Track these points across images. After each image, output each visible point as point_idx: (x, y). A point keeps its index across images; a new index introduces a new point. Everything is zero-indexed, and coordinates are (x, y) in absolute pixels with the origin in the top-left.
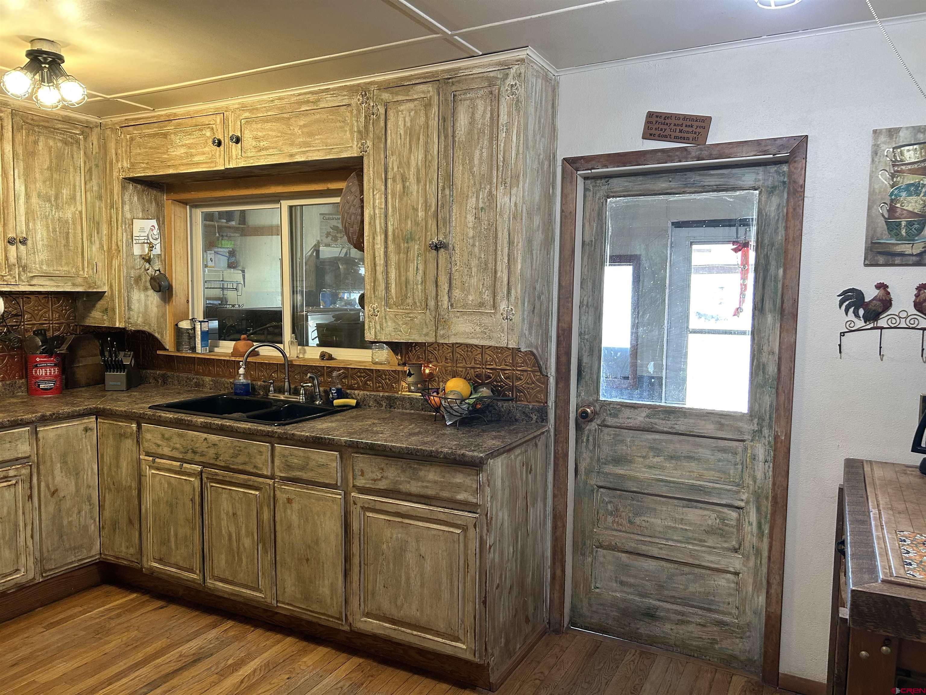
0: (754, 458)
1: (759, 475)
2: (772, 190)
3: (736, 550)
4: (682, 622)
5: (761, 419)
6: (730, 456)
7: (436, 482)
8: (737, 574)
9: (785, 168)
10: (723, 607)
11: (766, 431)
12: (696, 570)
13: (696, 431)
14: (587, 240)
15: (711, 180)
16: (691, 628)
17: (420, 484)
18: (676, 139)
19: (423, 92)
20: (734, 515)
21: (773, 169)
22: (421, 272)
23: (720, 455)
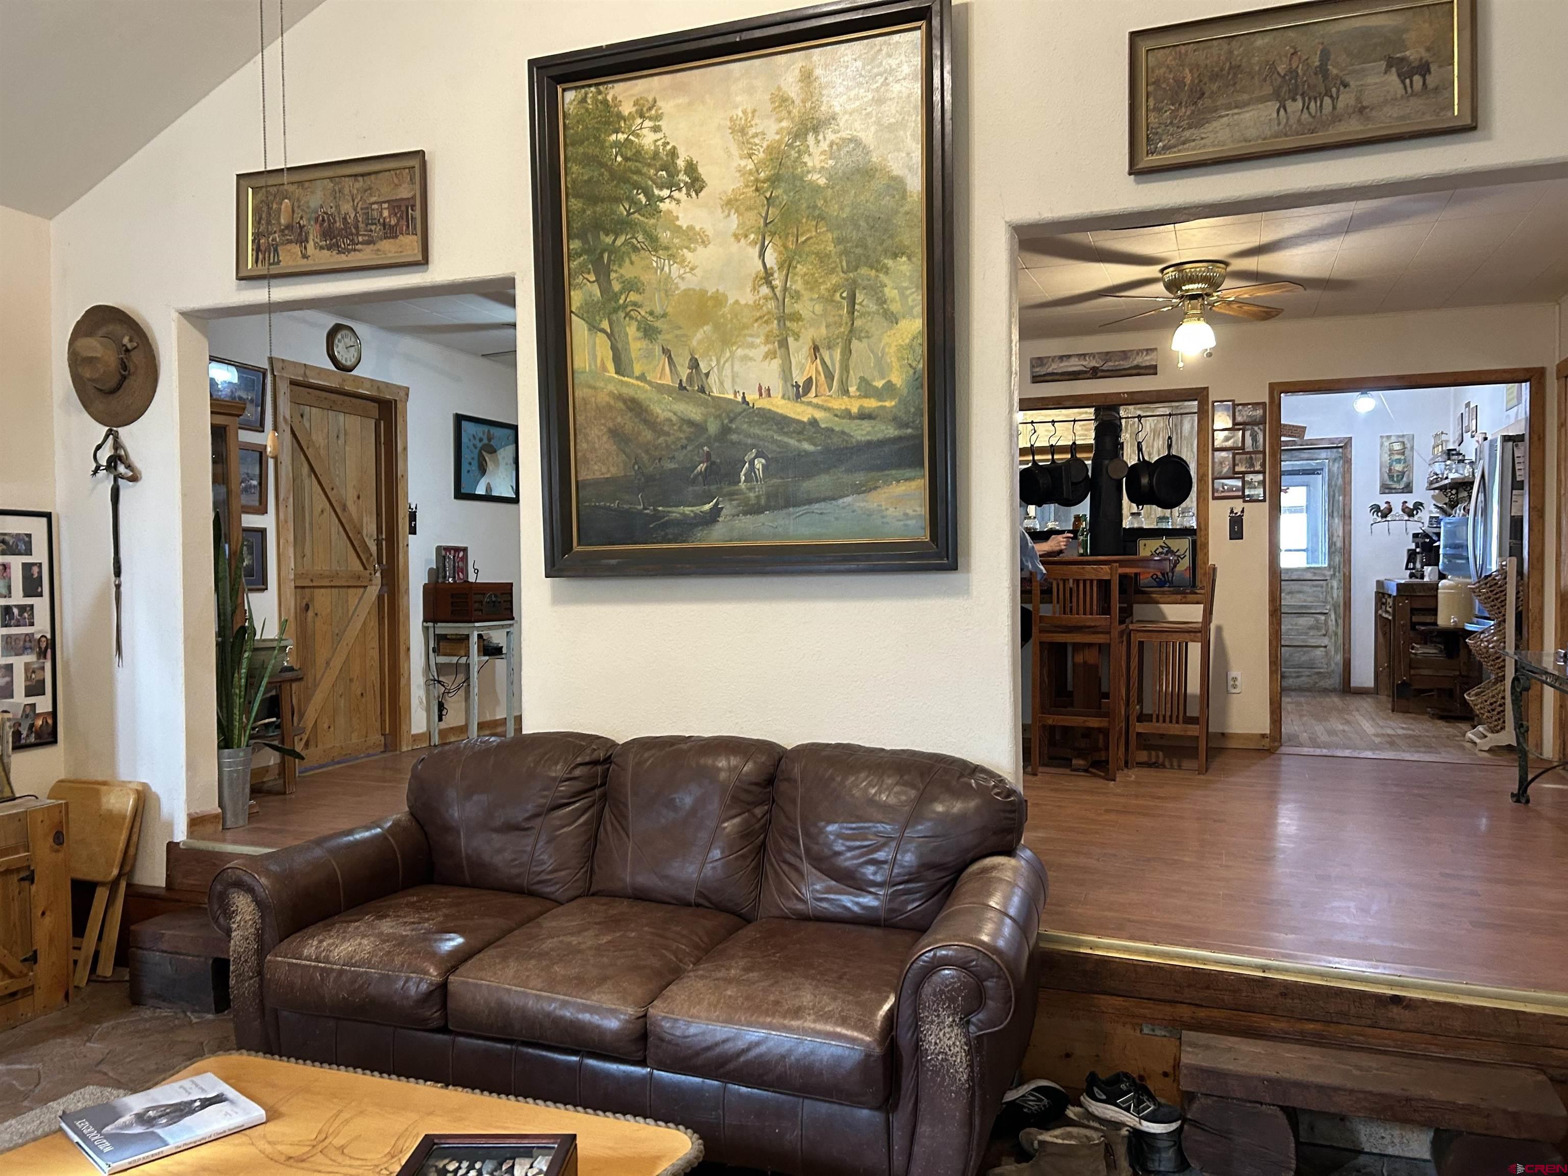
0: (1332, 588)
1: (1335, 595)
2: (1335, 460)
3: (1325, 635)
4: (1298, 677)
5: (1335, 568)
6: (1319, 589)
8: (1325, 647)
9: (1340, 450)
10: (1319, 665)
11: (1337, 574)
12: (1305, 649)
13: (1302, 578)
15: (1305, 455)
16: (1303, 679)
18: (1290, 436)
20: (1323, 618)
21: (1335, 450)
23: (1315, 589)
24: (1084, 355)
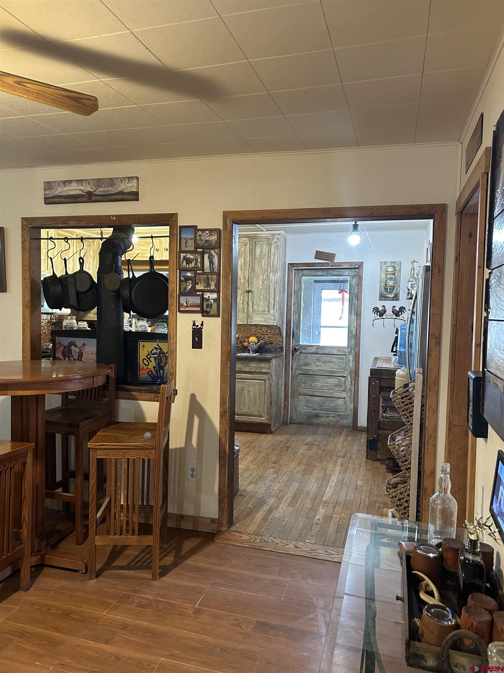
0: (349, 360)
1: (351, 366)
2: (354, 277)
3: (344, 391)
4: (328, 417)
5: (351, 348)
6: (342, 360)
7: (255, 367)
8: (344, 398)
9: (357, 270)
10: (340, 410)
11: (353, 352)
12: (332, 399)
13: (332, 353)
14: (295, 290)
15: (335, 273)
16: (331, 418)
17: (249, 368)
18: (325, 260)
19: (244, 240)
20: (343, 379)
21: (354, 270)
22: (242, 300)
23: (339, 360)
24: (82, 181)
